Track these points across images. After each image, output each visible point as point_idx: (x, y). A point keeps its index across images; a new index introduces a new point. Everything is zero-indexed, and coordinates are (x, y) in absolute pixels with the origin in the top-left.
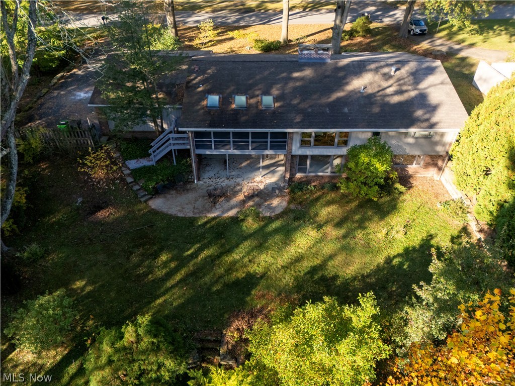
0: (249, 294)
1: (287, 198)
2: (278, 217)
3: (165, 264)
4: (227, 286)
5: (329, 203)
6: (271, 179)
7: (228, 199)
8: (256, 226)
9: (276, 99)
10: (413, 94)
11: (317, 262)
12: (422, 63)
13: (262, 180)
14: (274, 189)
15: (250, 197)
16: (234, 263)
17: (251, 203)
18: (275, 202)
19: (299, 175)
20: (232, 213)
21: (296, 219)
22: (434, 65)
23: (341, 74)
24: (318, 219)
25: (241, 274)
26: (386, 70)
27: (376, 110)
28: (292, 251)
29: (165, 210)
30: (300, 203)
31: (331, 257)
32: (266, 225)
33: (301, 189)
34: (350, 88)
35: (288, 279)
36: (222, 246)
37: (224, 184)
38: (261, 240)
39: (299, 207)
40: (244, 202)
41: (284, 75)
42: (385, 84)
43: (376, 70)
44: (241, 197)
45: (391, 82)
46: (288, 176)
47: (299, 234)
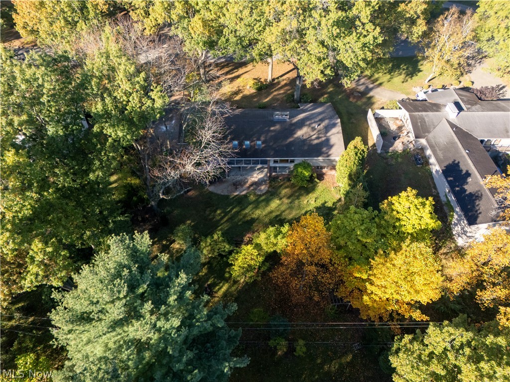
0: (252, 225)
1: (268, 186)
2: (264, 194)
3: (220, 214)
4: (244, 222)
5: (286, 188)
6: (261, 176)
7: (242, 186)
8: (254, 199)
9: (263, 143)
10: (323, 139)
11: (278, 213)
12: (331, 121)
13: (256, 176)
14: (262, 181)
15: (251, 185)
16: (246, 214)
17: (252, 188)
18: (263, 187)
19: (273, 174)
20: (244, 193)
21: (271, 195)
22: (337, 122)
23: (293, 128)
24: (281, 195)
25: (249, 218)
26: (313, 125)
27: (306, 148)
28: (268, 209)
29: (215, 192)
30: (273, 188)
31: (284, 211)
32: (259, 198)
33: (274, 181)
34: (296, 136)
35: (267, 220)
36: (241, 207)
37: (240, 179)
38: (257, 204)
39: (273, 190)
40: (249, 187)
41: (267, 128)
42: (312, 134)
43: (309, 125)
44: (247, 185)
45: (315, 132)
46: (268, 175)
47: (272, 202)
